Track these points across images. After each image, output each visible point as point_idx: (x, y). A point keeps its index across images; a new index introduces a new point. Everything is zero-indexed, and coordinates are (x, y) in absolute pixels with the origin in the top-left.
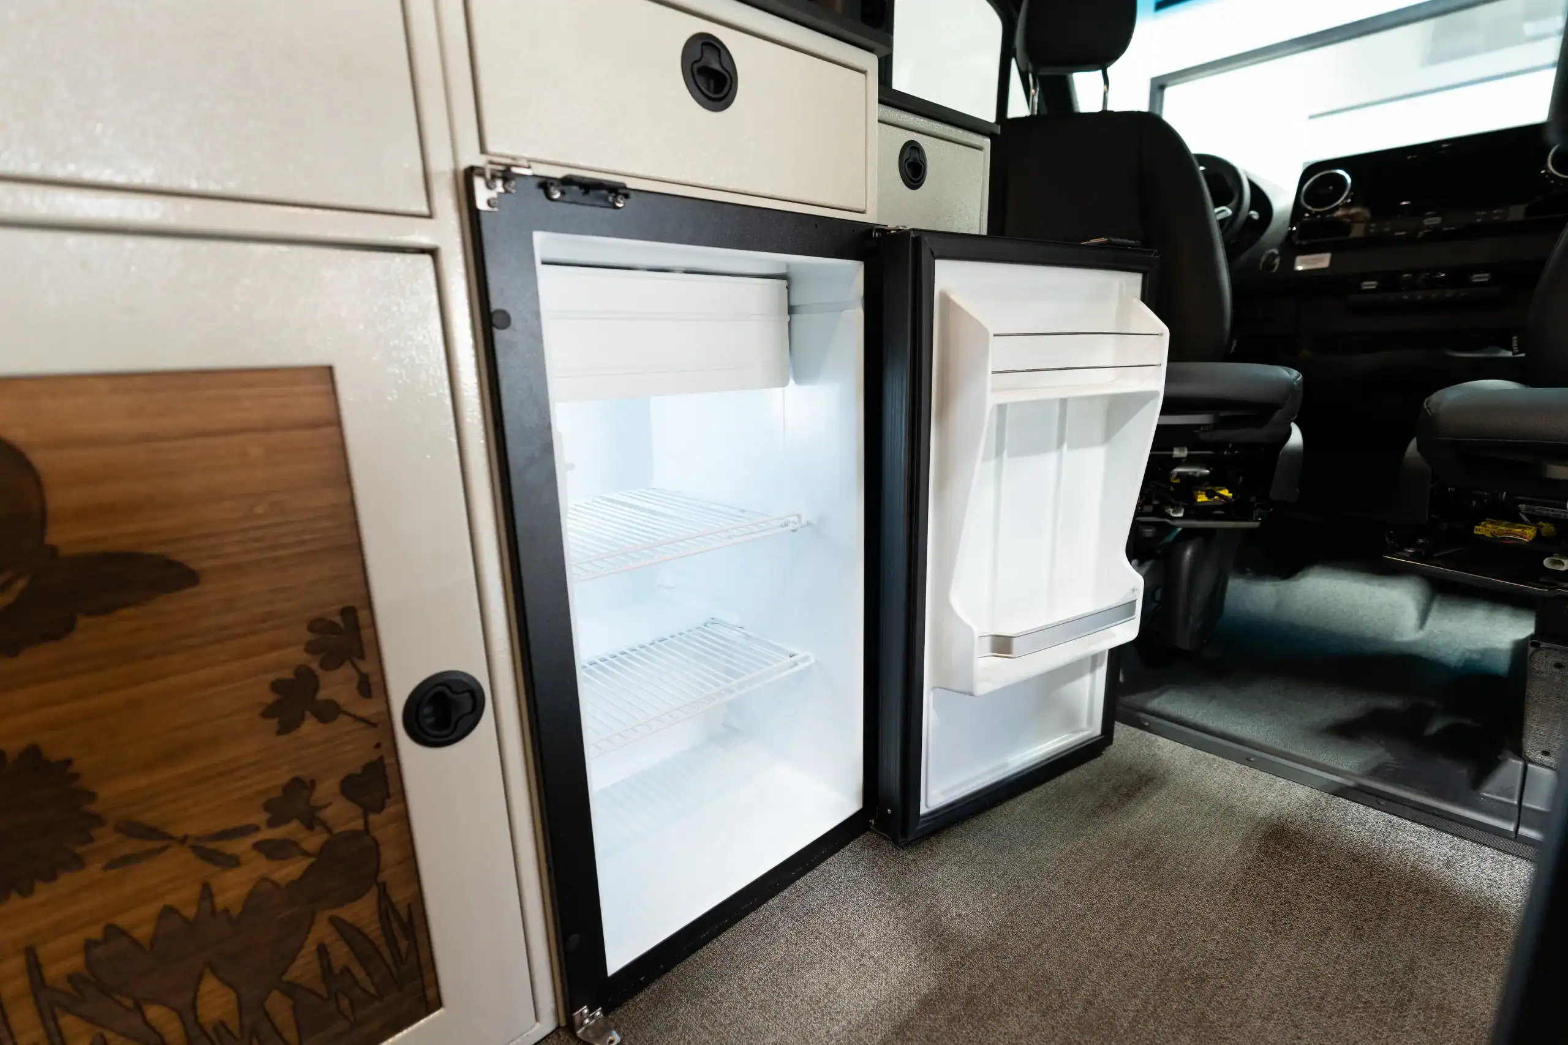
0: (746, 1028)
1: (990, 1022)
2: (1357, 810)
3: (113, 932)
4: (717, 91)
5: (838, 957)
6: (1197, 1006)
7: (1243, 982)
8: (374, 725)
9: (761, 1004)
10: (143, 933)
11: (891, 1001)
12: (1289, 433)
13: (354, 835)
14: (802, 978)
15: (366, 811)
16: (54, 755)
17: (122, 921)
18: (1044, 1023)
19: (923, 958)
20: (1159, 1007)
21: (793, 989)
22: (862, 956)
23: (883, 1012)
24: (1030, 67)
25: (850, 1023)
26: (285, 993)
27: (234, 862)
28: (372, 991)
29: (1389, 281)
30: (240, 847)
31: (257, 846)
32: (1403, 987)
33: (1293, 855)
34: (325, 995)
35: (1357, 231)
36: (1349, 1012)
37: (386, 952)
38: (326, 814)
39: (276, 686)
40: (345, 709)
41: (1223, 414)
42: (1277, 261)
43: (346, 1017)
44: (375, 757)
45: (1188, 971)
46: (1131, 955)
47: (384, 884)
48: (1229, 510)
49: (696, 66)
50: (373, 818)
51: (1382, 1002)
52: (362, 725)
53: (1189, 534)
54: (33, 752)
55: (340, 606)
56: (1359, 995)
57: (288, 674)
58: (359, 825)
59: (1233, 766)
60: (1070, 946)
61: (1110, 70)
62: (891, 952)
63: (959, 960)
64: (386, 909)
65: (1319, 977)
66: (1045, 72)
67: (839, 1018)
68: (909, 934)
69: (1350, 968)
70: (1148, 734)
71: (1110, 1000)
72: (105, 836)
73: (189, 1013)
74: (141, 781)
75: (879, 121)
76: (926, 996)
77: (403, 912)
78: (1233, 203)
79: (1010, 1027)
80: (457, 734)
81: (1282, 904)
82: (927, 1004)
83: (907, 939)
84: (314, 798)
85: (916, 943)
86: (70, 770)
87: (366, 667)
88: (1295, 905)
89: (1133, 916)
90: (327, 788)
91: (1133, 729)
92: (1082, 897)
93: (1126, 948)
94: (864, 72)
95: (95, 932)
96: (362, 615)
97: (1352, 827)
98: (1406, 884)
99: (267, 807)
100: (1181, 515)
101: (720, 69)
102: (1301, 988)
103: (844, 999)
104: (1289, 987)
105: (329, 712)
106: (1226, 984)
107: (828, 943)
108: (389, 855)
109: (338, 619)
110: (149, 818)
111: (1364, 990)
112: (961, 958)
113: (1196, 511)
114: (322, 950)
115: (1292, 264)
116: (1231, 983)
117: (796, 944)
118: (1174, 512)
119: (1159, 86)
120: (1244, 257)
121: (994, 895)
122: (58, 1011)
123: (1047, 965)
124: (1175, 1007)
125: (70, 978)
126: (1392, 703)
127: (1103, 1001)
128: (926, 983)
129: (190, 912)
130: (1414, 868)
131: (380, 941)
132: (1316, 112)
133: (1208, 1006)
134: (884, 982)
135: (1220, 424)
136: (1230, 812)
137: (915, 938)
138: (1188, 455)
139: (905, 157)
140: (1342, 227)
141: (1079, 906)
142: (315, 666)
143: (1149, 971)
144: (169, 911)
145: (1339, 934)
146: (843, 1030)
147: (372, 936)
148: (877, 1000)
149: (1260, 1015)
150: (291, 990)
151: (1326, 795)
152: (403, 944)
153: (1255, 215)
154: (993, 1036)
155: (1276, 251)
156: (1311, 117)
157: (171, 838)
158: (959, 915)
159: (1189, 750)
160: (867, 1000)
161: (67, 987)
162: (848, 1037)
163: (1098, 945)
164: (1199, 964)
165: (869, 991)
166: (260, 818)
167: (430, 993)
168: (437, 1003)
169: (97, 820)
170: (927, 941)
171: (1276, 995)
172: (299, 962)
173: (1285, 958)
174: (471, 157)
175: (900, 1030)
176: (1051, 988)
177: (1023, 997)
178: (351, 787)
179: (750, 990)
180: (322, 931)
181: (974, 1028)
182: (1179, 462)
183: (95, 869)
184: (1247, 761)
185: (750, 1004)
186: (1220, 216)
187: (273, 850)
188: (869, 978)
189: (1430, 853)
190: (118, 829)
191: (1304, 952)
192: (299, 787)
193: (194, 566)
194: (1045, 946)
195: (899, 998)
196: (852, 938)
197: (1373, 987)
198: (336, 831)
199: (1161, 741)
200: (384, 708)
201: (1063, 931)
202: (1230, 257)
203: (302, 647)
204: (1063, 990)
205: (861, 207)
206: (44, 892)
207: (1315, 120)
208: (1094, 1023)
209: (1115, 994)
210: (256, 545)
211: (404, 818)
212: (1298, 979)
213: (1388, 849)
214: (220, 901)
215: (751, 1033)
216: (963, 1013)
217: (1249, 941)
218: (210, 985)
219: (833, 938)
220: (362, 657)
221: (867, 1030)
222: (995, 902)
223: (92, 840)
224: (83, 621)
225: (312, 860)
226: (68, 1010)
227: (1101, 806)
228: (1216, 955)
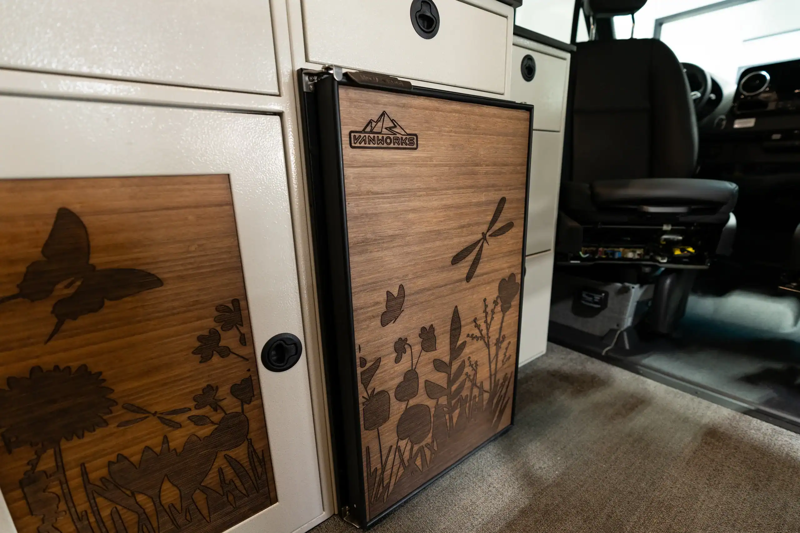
0: (429, 520)
1: (556, 523)
2: (756, 423)
3: (121, 458)
4: (428, 28)
5: (477, 486)
6: (667, 521)
7: (693, 510)
8: (247, 360)
9: (437, 508)
10: (135, 459)
11: (504, 510)
12: (728, 219)
13: (237, 415)
14: (458, 496)
15: (243, 402)
16: (94, 370)
17: (126, 452)
18: (585, 526)
19: (521, 489)
20: (646, 521)
21: (454, 501)
22: (490, 486)
23: (501, 516)
24: (592, 13)
25: (483, 520)
26: (202, 491)
27: (179, 426)
28: (244, 492)
29: (787, 134)
30: (181, 418)
31: (189, 418)
32: (780, 517)
33: (721, 444)
34: (221, 493)
35: (772, 106)
36: (750, 529)
37: (251, 474)
38: (223, 403)
39: (200, 338)
40: (233, 351)
41: (693, 207)
42: (724, 123)
43: (231, 505)
44: (247, 376)
45: (662, 502)
46: (632, 493)
47: (251, 439)
48: (692, 259)
49: (418, 14)
50: (246, 406)
51: (768, 524)
52: (242, 359)
53: (668, 272)
54: (84, 368)
55: (231, 299)
56: (756, 520)
57: (206, 332)
58: (239, 409)
59: (689, 396)
60: (599, 487)
61: (636, 15)
62: (504, 485)
63: (540, 491)
64: (252, 452)
65: (734, 509)
66: (600, 16)
67: (477, 517)
68: (514, 476)
69: (751, 506)
70: (642, 378)
71: (621, 516)
72: (118, 410)
73: (156, 499)
74: (135, 384)
75: (514, 44)
76: (523, 508)
77: (260, 454)
78: (702, 90)
79: (567, 527)
80: (288, 365)
81: (714, 470)
82: (523, 512)
83: (513, 478)
84: (217, 395)
85: (518, 481)
86: (101, 378)
87: (244, 330)
88: (721, 471)
89: (633, 472)
90: (224, 391)
91: (633, 374)
92: (606, 462)
93: (629, 489)
94: (506, 17)
95: (113, 458)
96: (242, 303)
97: (753, 431)
98: (783, 463)
99: (195, 399)
100: (665, 261)
101: (431, 16)
102: (724, 515)
103: (480, 508)
104: (717, 514)
105: (225, 352)
106: (683, 510)
107: (472, 479)
108: (253, 425)
109: (230, 306)
110: (138, 402)
111: (758, 518)
112: (541, 490)
113: (674, 259)
114: (220, 471)
115: (733, 124)
116: (685, 510)
117: (455, 479)
118: (662, 259)
119: (659, 23)
120: (706, 120)
121: (559, 458)
122: (95, 495)
123: (587, 496)
124: (655, 521)
125: (102, 479)
126: (777, 366)
127: (617, 516)
128: (524, 502)
129: (158, 450)
130: (787, 454)
131: (248, 468)
132: (747, 38)
133: (673, 521)
134: (501, 500)
135: (691, 212)
136: (686, 420)
137: (517, 479)
138: (672, 229)
139: (524, 64)
140: (764, 104)
141: (604, 466)
142: (219, 329)
143: (641, 502)
144: (147, 448)
145: (745, 488)
146: (480, 524)
147: (245, 465)
148: (497, 509)
149: (701, 528)
150: (205, 490)
151: (739, 414)
152: (259, 470)
153: (713, 96)
154: (558, 531)
155: (723, 117)
156: (745, 41)
157: (149, 413)
158: (540, 468)
159: (664, 387)
160: (492, 509)
161: (99, 484)
162: (483, 527)
163: (614, 487)
164: (668, 499)
165: (493, 504)
166: (192, 404)
167: (272, 495)
168: (275, 500)
169: (115, 403)
170: (524, 480)
171: (710, 518)
172: (210, 476)
173: (715, 499)
174: (301, 64)
175: (510, 525)
176: (589, 508)
177: (574, 511)
178: (235, 391)
179: (432, 501)
180: (220, 462)
181: (548, 526)
182: (666, 232)
183: (112, 427)
184: (695, 393)
185: (432, 508)
186: (694, 97)
187: (198, 421)
188: (493, 498)
189: (797, 447)
190: (123, 407)
191: (726, 496)
192: (211, 389)
193: (160, 276)
194: (586, 486)
195: (509, 509)
196: (484, 476)
197: (763, 517)
198: (228, 413)
199: (649, 381)
200: (252, 351)
201: (596, 479)
202: (699, 119)
203: (212, 319)
204: (595, 509)
205: (502, 92)
206: (88, 437)
207: (747, 43)
208: (612, 527)
209: (623, 513)
210: (191, 266)
211: (261, 406)
212: (722, 510)
213: (773, 444)
214: (172, 445)
215: (432, 522)
216: (542, 518)
217: (696, 489)
218: (167, 485)
219: (474, 476)
220: (242, 325)
221: (492, 524)
222: (559, 462)
223: (111, 412)
224: (107, 303)
225: (216, 426)
226: (100, 495)
227: (617, 414)
228: (677, 495)
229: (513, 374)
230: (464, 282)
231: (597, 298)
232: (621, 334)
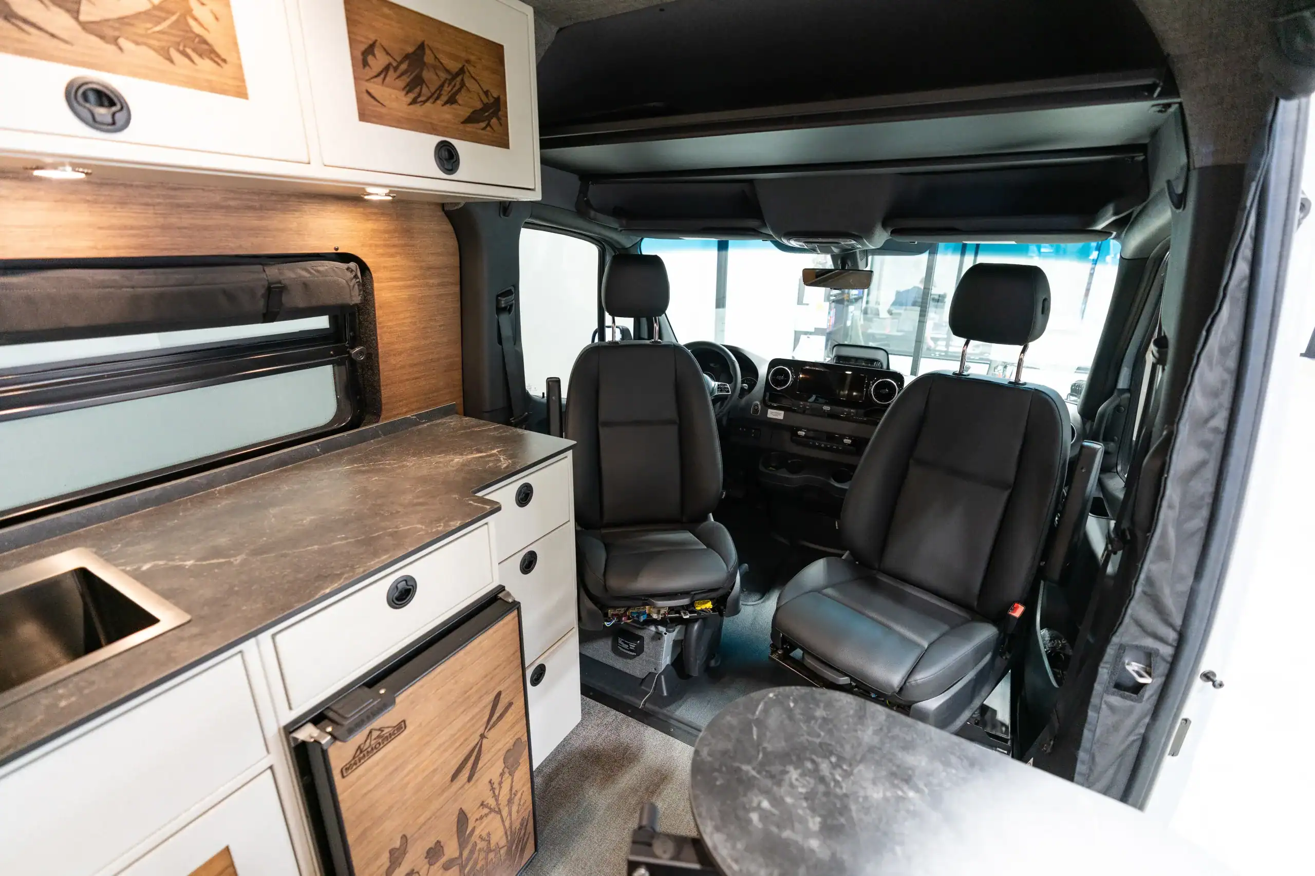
42: (759, 408)
78: (733, 384)
101: (407, 587)
115: (766, 413)
139: (519, 494)
153: (745, 386)
155: (758, 402)
205: (490, 581)
229: (531, 815)
230: (467, 784)
231: (633, 646)
232: (659, 677)
